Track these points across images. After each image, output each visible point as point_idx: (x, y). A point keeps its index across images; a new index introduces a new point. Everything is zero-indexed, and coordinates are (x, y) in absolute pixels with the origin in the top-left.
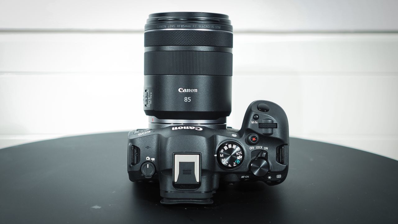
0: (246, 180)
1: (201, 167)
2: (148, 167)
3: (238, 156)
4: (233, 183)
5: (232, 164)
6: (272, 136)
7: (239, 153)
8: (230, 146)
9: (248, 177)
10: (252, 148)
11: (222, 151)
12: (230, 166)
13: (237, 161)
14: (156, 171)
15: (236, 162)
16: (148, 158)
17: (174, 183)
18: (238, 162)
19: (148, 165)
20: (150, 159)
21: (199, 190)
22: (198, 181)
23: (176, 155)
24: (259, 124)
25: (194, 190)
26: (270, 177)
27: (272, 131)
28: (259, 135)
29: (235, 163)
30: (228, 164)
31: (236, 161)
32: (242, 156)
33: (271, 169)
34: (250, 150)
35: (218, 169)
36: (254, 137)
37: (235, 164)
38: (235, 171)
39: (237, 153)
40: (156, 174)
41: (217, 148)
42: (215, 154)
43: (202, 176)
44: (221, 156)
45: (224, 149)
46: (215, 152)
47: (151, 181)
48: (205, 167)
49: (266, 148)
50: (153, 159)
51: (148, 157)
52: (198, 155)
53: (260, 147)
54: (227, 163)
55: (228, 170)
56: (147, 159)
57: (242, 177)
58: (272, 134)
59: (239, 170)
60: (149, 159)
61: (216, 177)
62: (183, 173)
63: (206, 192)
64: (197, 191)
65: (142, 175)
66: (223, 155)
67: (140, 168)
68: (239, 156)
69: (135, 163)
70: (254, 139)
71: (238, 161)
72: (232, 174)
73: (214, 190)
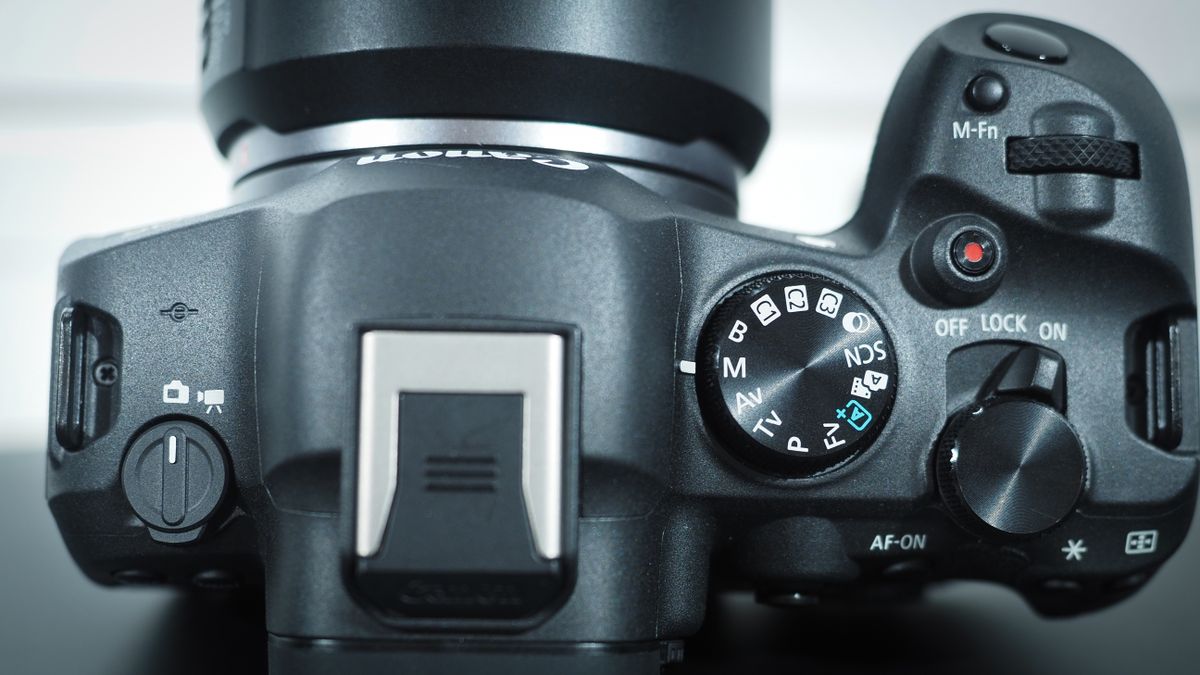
0: (898, 567)
1: (573, 437)
2: (172, 459)
3: (859, 372)
4: (807, 584)
5: (815, 437)
6: (1107, 231)
7: (864, 354)
8: (797, 298)
9: (918, 541)
10: (953, 326)
11: (738, 331)
12: (795, 445)
13: (849, 412)
14: (233, 493)
15: (842, 422)
16: (178, 394)
17: (349, 561)
18: (859, 417)
19: (173, 440)
20: (193, 397)
21: (553, 627)
22: (550, 545)
23: (370, 339)
24: (1010, 141)
25: (522, 631)
26: (1075, 550)
27: (1108, 196)
28: (1009, 221)
29: (836, 426)
30: (783, 433)
31: (841, 414)
32: (885, 378)
33: (1093, 483)
34: (937, 337)
35: (707, 475)
36: (972, 237)
37: (838, 435)
38: (833, 493)
39: (847, 353)
40: (238, 512)
41: (697, 319)
42: (681, 357)
43: (581, 513)
44: (733, 368)
45: (752, 321)
46: (682, 340)
47: (209, 575)
48: (604, 438)
49: (1053, 332)
50: (214, 398)
51: (175, 385)
52: (555, 343)
53: (1012, 322)
54: (778, 422)
55: (780, 482)
56: (167, 400)
57: (877, 543)
58: (1103, 216)
59: (862, 489)
60: (184, 398)
61: (684, 536)
62: (426, 481)
63: (615, 647)
64: (541, 634)
65: (138, 523)
66: (742, 361)
67: (116, 469)
68: (869, 374)
69: (90, 429)
70: (972, 254)
71: (856, 415)
72: (808, 520)
73: (670, 636)
